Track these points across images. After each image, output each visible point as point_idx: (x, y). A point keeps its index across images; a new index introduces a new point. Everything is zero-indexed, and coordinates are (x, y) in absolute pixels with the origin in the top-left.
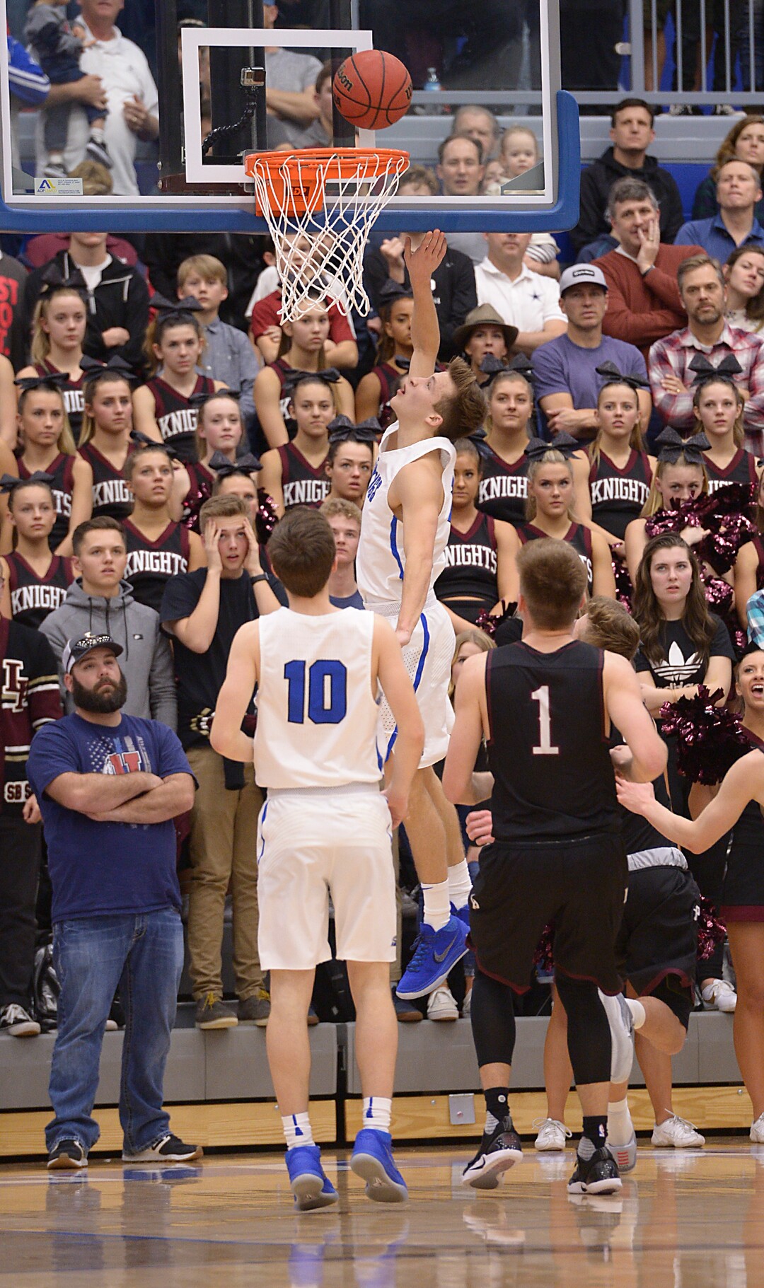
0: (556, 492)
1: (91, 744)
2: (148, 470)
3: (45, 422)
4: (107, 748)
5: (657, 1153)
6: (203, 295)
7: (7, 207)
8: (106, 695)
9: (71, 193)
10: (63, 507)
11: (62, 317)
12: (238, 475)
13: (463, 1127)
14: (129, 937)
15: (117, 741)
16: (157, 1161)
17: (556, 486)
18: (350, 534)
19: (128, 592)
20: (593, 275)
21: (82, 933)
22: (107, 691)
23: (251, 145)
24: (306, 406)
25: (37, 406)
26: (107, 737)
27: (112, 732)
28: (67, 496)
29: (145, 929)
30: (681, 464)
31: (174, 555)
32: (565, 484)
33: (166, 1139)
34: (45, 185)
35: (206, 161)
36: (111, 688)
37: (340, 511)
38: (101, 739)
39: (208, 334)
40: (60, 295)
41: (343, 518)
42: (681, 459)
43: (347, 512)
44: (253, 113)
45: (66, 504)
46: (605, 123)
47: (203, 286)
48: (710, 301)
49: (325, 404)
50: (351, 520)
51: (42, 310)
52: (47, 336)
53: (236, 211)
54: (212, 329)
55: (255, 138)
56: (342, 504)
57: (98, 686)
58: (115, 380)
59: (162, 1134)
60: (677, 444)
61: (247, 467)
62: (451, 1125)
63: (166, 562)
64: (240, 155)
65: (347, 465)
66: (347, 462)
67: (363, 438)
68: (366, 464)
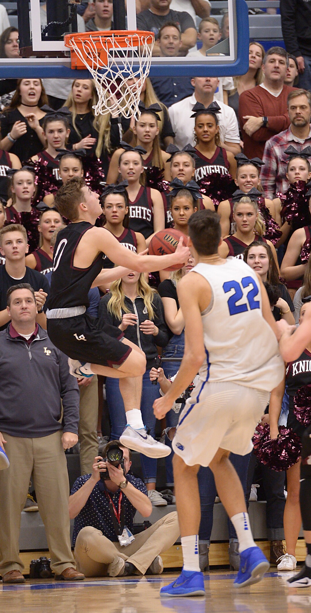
0: (245, 219)
12: (50, 211)
17: (245, 216)
23: (69, 30)
24: (66, 171)
32: (250, 215)
35: (44, 39)
46: (278, 17)
48: (302, 115)
49: (76, 169)
53: (60, 66)
64: (63, 35)
65: (110, 207)
66: (110, 205)
67: (118, 191)
68: (119, 205)
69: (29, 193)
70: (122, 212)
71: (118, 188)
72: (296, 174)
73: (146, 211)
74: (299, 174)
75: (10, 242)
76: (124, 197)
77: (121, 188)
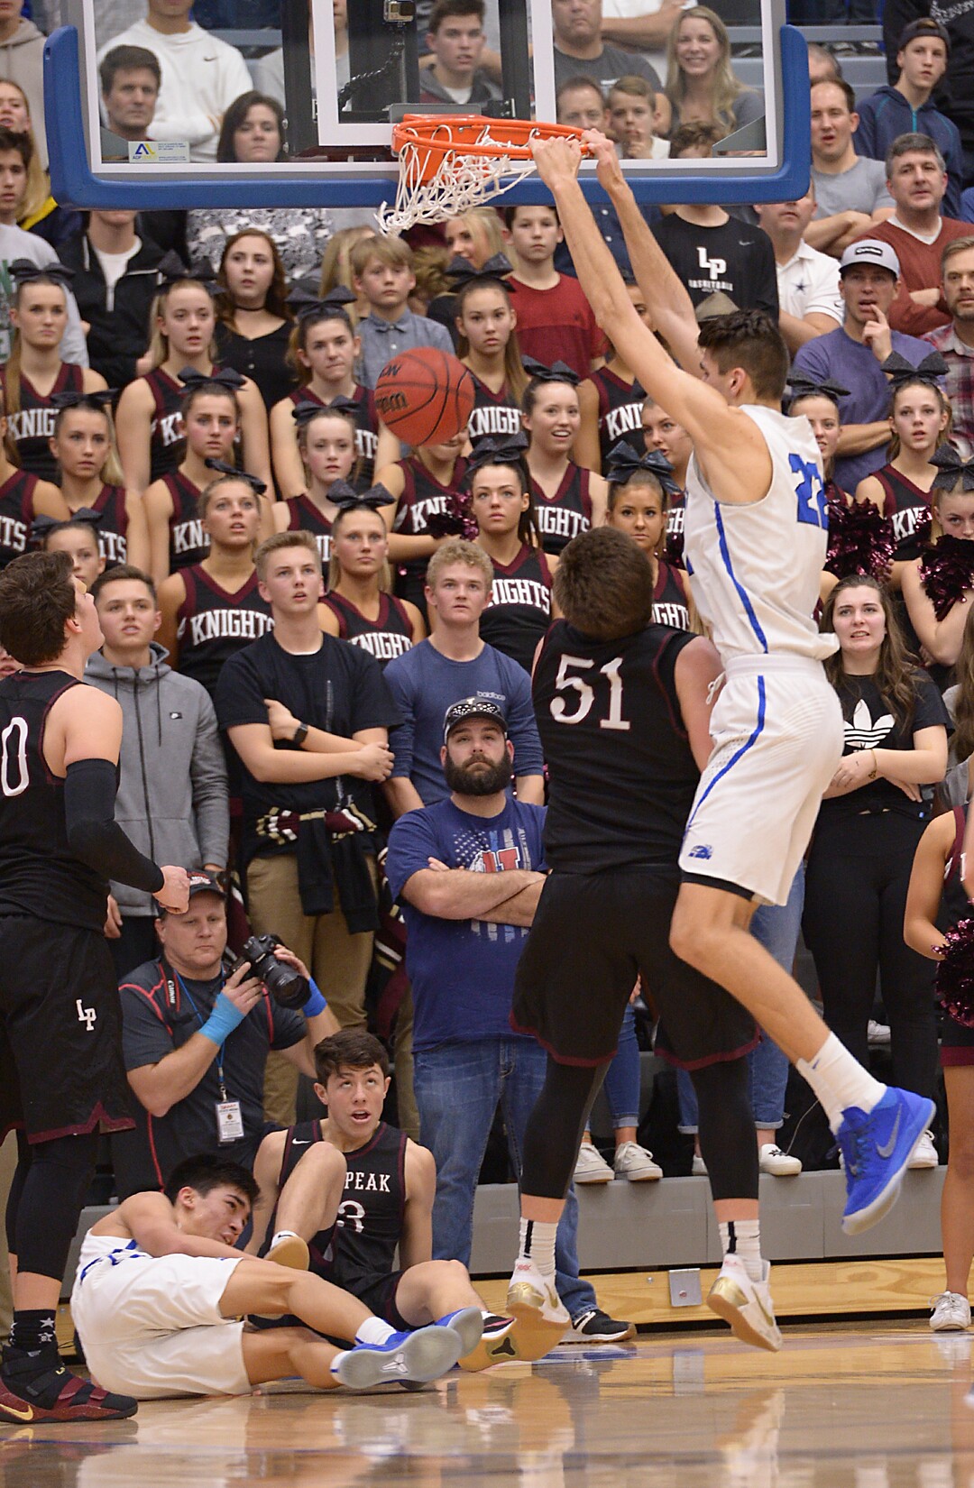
1: (459, 836)
2: (225, 504)
3: (85, 448)
4: (481, 843)
5: (937, 1338)
6: (389, 288)
7: (95, 178)
8: (477, 774)
9: (174, 159)
10: (118, 553)
11: (182, 314)
12: (361, 509)
13: (689, 1310)
14: (496, 1074)
15: (493, 835)
16: (579, 1343)
18: (473, 586)
19: (162, 658)
20: (880, 255)
21: (435, 1070)
22: (478, 769)
23: (400, 96)
25: (75, 428)
26: (481, 830)
27: (487, 824)
28: (121, 539)
29: (513, 1064)
30: (959, 493)
31: (258, 615)
33: (591, 1315)
34: (142, 150)
35: (344, 118)
36: (487, 767)
37: (459, 557)
38: (474, 833)
39: (396, 333)
40: (179, 287)
41: (464, 565)
42: (958, 486)
43: (469, 558)
44: (400, 57)
45: (120, 549)
47: (389, 276)
48: (971, 292)
50: (475, 568)
51: (160, 308)
52: (165, 340)
53: (380, 181)
54: (401, 327)
55: (404, 88)
56: (464, 549)
57: (467, 764)
58: (218, 394)
59: (583, 1309)
60: (955, 466)
61: (377, 499)
62: (673, 1308)
63: (248, 623)
64: (387, 109)
65: (486, 495)
66: (484, 491)
67: (504, 459)
68: (507, 489)
69: (339, 470)
70: (512, 505)
71: (506, 452)
72: (915, 424)
73: (579, 521)
74: (922, 424)
75: (287, 571)
76: (518, 471)
77: (511, 453)
